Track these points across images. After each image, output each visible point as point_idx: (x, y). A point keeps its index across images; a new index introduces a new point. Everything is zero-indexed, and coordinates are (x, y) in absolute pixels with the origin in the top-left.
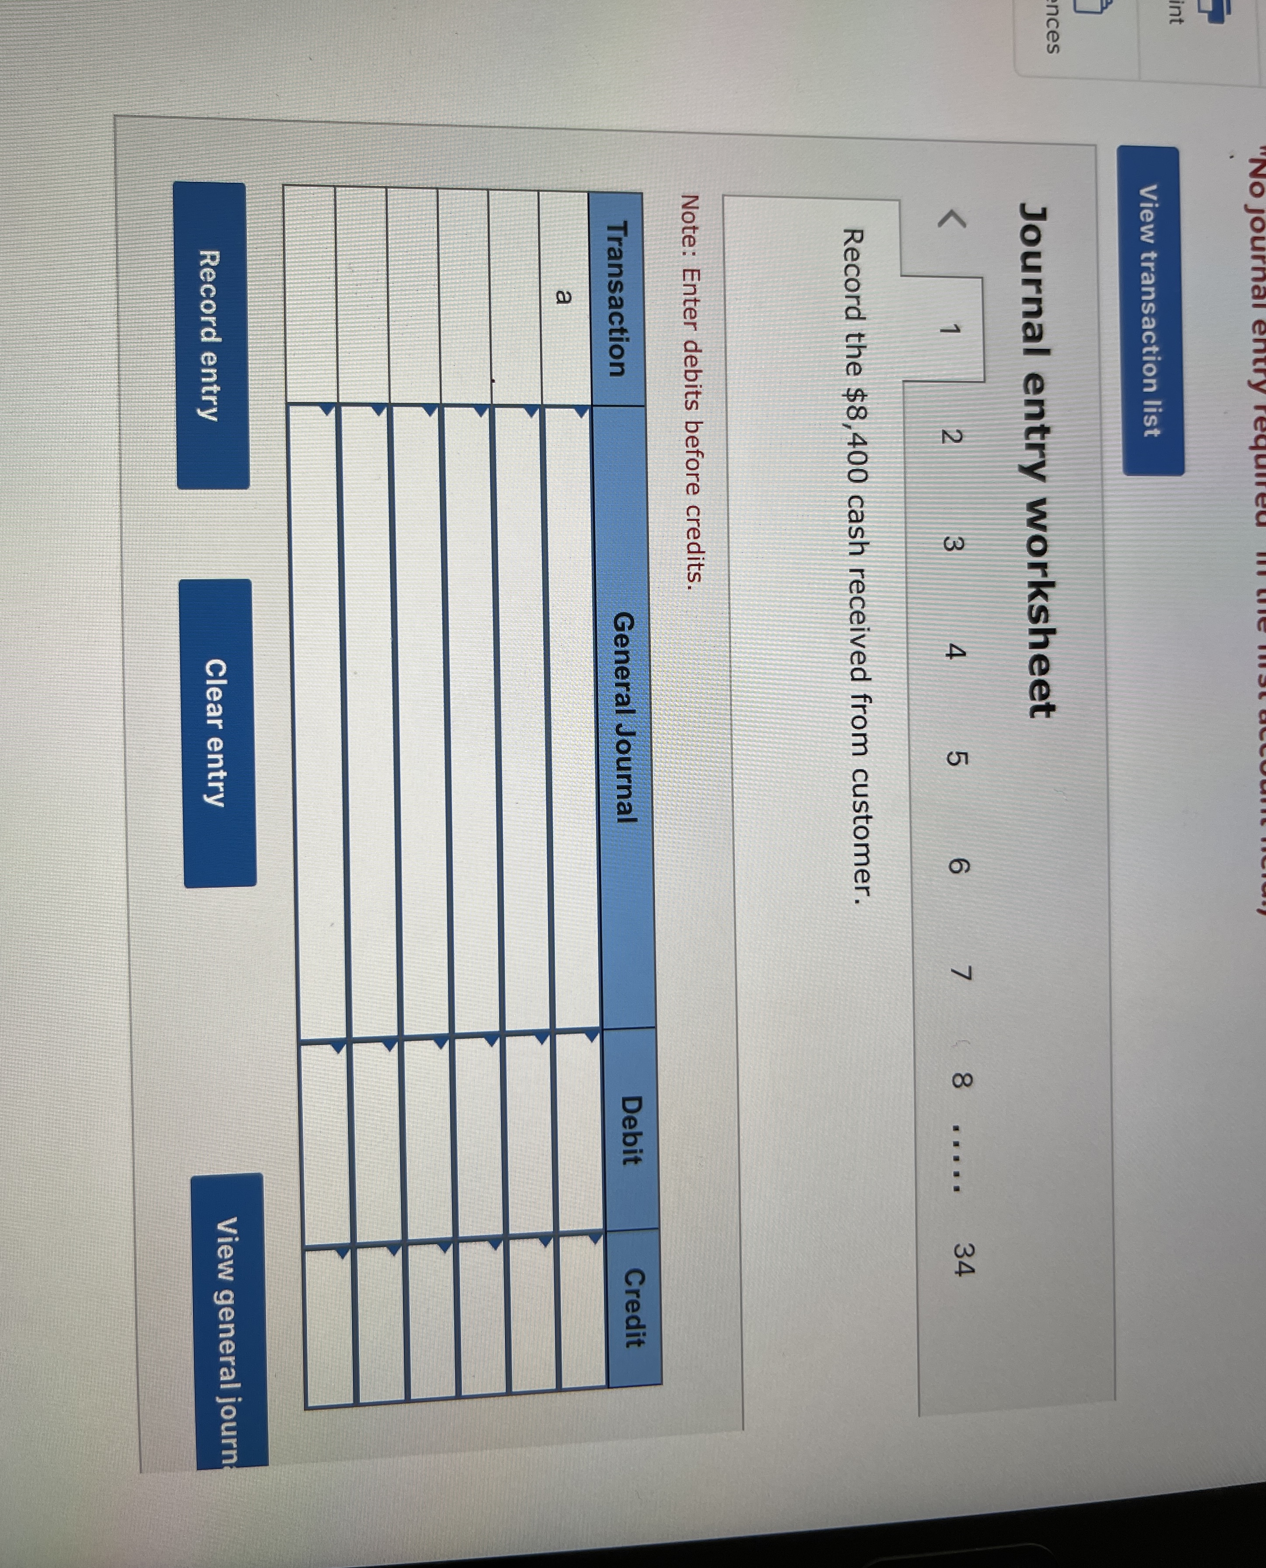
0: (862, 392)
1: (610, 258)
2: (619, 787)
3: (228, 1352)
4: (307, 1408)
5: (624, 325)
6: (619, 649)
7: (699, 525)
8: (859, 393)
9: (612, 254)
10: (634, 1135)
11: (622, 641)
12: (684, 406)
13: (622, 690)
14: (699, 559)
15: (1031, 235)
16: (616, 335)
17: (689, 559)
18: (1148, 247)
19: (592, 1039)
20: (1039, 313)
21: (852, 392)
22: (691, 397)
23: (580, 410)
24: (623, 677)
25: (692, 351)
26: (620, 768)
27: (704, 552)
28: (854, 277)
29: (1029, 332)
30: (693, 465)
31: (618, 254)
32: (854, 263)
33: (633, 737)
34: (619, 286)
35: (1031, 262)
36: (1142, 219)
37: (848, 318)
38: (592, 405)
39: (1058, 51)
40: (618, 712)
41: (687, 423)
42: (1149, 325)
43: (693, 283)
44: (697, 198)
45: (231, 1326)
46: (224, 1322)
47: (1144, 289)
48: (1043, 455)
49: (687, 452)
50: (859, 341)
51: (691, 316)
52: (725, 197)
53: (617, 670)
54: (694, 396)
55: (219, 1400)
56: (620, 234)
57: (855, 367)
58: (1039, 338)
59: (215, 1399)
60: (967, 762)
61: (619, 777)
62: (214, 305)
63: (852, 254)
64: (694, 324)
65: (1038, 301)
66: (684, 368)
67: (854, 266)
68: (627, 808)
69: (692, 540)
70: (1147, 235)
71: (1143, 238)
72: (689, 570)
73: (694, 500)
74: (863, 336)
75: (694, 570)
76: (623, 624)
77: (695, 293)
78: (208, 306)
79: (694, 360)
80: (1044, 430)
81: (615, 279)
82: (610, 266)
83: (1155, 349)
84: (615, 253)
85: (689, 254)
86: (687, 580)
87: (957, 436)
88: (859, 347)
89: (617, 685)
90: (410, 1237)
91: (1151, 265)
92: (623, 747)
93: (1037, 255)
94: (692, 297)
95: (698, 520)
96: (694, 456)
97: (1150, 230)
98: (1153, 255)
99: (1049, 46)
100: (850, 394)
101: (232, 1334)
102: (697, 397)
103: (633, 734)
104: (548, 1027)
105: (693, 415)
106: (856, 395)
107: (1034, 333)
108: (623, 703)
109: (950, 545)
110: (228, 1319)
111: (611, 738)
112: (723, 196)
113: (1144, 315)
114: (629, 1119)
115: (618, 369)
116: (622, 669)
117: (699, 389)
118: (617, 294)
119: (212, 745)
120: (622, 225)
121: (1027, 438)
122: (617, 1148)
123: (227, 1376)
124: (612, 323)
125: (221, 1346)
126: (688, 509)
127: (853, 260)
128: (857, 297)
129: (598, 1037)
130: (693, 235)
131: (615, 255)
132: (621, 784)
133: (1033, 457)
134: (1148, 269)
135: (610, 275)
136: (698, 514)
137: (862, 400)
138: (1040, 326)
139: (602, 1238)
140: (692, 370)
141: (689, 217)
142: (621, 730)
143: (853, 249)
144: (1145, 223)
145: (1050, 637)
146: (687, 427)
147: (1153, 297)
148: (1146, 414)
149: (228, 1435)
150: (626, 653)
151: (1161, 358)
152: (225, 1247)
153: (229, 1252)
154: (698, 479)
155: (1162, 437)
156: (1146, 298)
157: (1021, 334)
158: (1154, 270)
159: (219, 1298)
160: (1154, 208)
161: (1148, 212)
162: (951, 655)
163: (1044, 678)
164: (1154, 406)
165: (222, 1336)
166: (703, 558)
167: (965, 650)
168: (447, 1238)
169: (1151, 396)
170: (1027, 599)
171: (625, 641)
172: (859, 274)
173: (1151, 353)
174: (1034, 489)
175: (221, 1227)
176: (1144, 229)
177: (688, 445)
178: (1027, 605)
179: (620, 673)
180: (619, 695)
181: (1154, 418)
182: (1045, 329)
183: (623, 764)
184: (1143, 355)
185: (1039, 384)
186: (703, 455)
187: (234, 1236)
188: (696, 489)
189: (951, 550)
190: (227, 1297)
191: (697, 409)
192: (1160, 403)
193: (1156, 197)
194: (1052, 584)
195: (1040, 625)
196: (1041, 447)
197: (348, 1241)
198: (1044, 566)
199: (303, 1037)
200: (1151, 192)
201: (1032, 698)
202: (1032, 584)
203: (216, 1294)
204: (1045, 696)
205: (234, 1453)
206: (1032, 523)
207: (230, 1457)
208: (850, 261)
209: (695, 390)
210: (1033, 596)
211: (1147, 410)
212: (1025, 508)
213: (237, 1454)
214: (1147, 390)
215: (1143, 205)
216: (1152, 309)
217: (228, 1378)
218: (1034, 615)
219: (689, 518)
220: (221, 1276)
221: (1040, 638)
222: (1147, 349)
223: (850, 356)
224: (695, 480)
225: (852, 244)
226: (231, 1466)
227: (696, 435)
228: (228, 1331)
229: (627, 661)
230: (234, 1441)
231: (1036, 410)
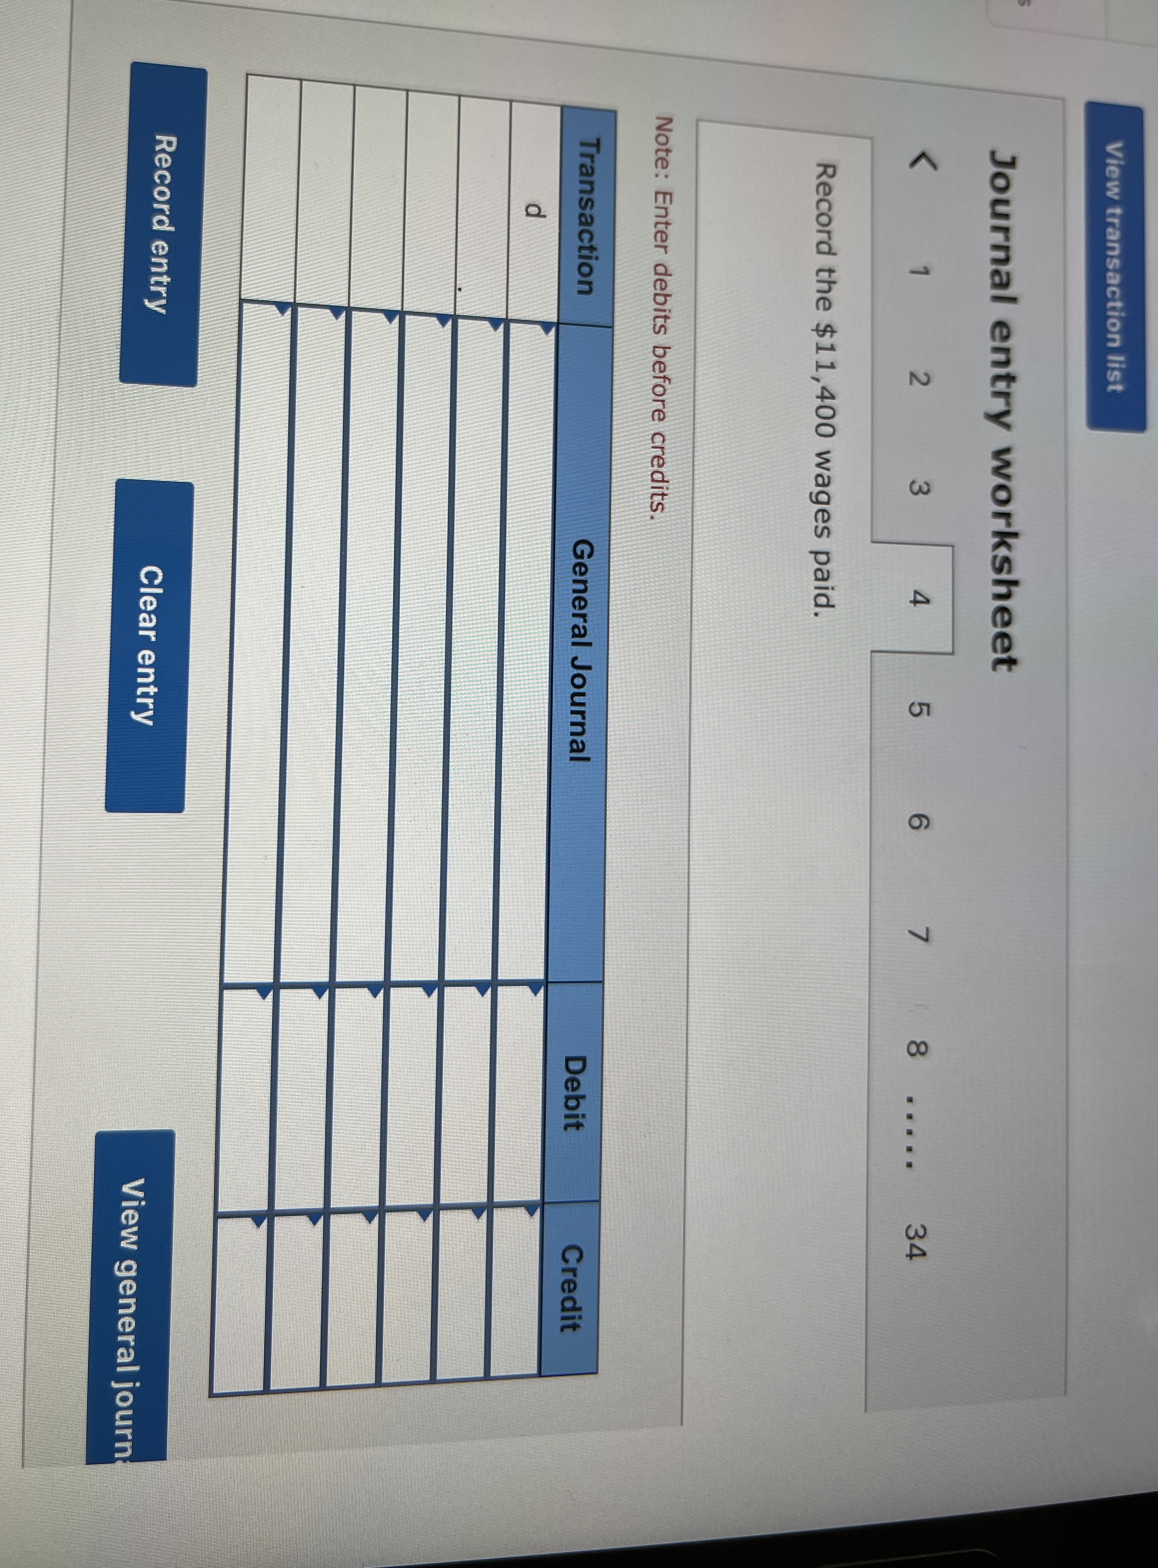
0: (831, 328)
1: (582, 174)
2: (573, 724)
3: (128, 1330)
4: (211, 1395)
5: (593, 243)
6: (578, 578)
7: (663, 454)
8: (829, 329)
9: (584, 170)
10: (577, 1098)
11: (580, 569)
12: (652, 331)
13: (579, 621)
14: (662, 488)
15: (1001, 182)
16: (584, 253)
17: (653, 488)
18: (1113, 203)
19: (535, 992)
20: (1006, 260)
21: (822, 327)
22: (660, 321)
23: (545, 326)
24: (581, 608)
25: (662, 274)
26: (574, 704)
27: (667, 482)
28: (826, 211)
29: (996, 280)
30: (659, 390)
31: (590, 171)
32: (826, 197)
33: (589, 671)
34: (590, 204)
35: (1001, 209)
36: (1107, 174)
37: (819, 252)
39: (1029, 4)
40: (573, 644)
41: (655, 347)
42: (1114, 279)
43: (664, 206)
44: (671, 120)
45: (132, 1301)
46: (125, 1297)
47: (1110, 244)
48: (1008, 404)
49: (655, 377)
50: (830, 276)
51: (661, 238)
52: (701, 123)
53: (575, 599)
54: (663, 320)
55: (114, 1385)
56: (591, 150)
57: (824, 302)
58: (1006, 285)
59: (110, 1384)
60: (928, 714)
61: (573, 712)
62: (168, 193)
63: (825, 189)
64: (665, 247)
65: (1006, 249)
66: (653, 292)
67: (825, 200)
68: (581, 746)
69: (656, 468)
70: (1113, 190)
71: (1109, 194)
72: (652, 497)
73: (658, 426)
74: (833, 271)
75: (657, 499)
77: (666, 215)
78: (161, 193)
79: (663, 283)
80: (1010, 378)
81: (585, 196)
82: (581, 182)
84: (586, 170)
85: (661, 176)
86: (649, 509)
87: (924, 379)
88: (829, 283)
89: (574, 615)
90: (333, 1205)
91: (1116, 221)
92: (579, 681)
93: (1006, 202)
94: (663, 220)
96: (660, 381)
97: (1115, 186)
98: (1118, 211)
100: (819, 329)
101: (132, 1310)
102: (665, 322)
103: (589, 668)
104: (489, 978)
105: (661, 340)
106: (825, 331)
107: (1001, 279)
108: (579, 635)
109: (916, 488)
110: (129, 1292)
111: (565, 672)
112: (697, 120)
113: (1107, 270)
114: (572, 1080)
115: (585, 288)
116: (580, 599)
117: (667, 313)
118: (587, 211)
119: (143, 657)
120: (595, 142)
121: (992, 384)
122: (558, 1112)
123: (124, 1357)
124: (581, 239)
125: (119, 1323)
126: (652, 439)
127: (825, 194)
128: (828, 232)
129: (542, 990)
130: (665, 157)
131: (586, 172)
132: (574, 720)
133: (999, 405)
134: (1112, 225)
135: (580, 191)
136: (664, 441)
137: (831, 336)
138: (1008, 274)
139: (539, 1210)
140: (662, 294)
141: (662, 139)
142: (576, 663)
143: (824, 184)
144: (1110, 180)
145: (1014, 589)
146: (654, 352)
147: (1116, 253)
148: (1108, 368)
149: (123, 1425)
150: (584, 582)
151: (1123, 314)
152: (130, 1212)
153: (133, 1218)
154: (664, 406)
155: (1123, 392)
156: (1110, 253)
157: (989, 281)
158: (1117, 226)
159: (119, 1269)
160: (1118, 166)
161: (1113, 168)
162: (915, 602)
163: (1006, 630)
164: (1116, 361)
165: (121, 1311)
166: (667, 488)
167: (928, 597)
168: (373, 1207)
169: (1114, 351)
170: (990, 548)
171: (583, 569)
172: (830, 209)
173: (1114, 309)
174: (999, 437)
175: (126, 1189)
176: (1109, 184)
177: (654, 370)
178: (990, 555)
179: (577, 603)
180: (575, 627)
181: (1116, 373)
182: (1012, 276)
183: (577, 699)
184: (1106, 310)
185: (1005, 332)
186: (670, 383)
187: (140, 1200)
188: (662, 416)
189: (916, 494)
190: (128, 1268)
191: (665, 333)
192: (1122, 358)
193: (1120, 155)
194: (1015, 535)
195: (1004, 576)
196: (1006, 395)
197: (265, 1208)
198: (1007, 516)
199: (227, 980)
200: (1118, 149)
201: (995, 650)
202: (997, 534)
203: (118, 1264)
204: (1007, 649)
205: (128, 1445)
206: (997, 471)
207: (124, 1450)
208: (821, 196)
209: (663, 314)
210: (997, 546)
211: (1110, 365)
212: (990, 455)
213: (132, 1447)
214: (1111, 345)
215: (1109, 161)
216: (1115, 264)
217: (126, 1360)
218: (997, 565)
219: (653, 445)
220: (123, 1244)
221: (1003, 590)
222: (1110, 304)
223: (819, 291)
224: (660, 407)
225: (824, 178)
226: (124, 1460)
227: (663, 360)
228: (128, 1306)
229: (585, 590)
230: (128, 1432)
231: (1002, 357)
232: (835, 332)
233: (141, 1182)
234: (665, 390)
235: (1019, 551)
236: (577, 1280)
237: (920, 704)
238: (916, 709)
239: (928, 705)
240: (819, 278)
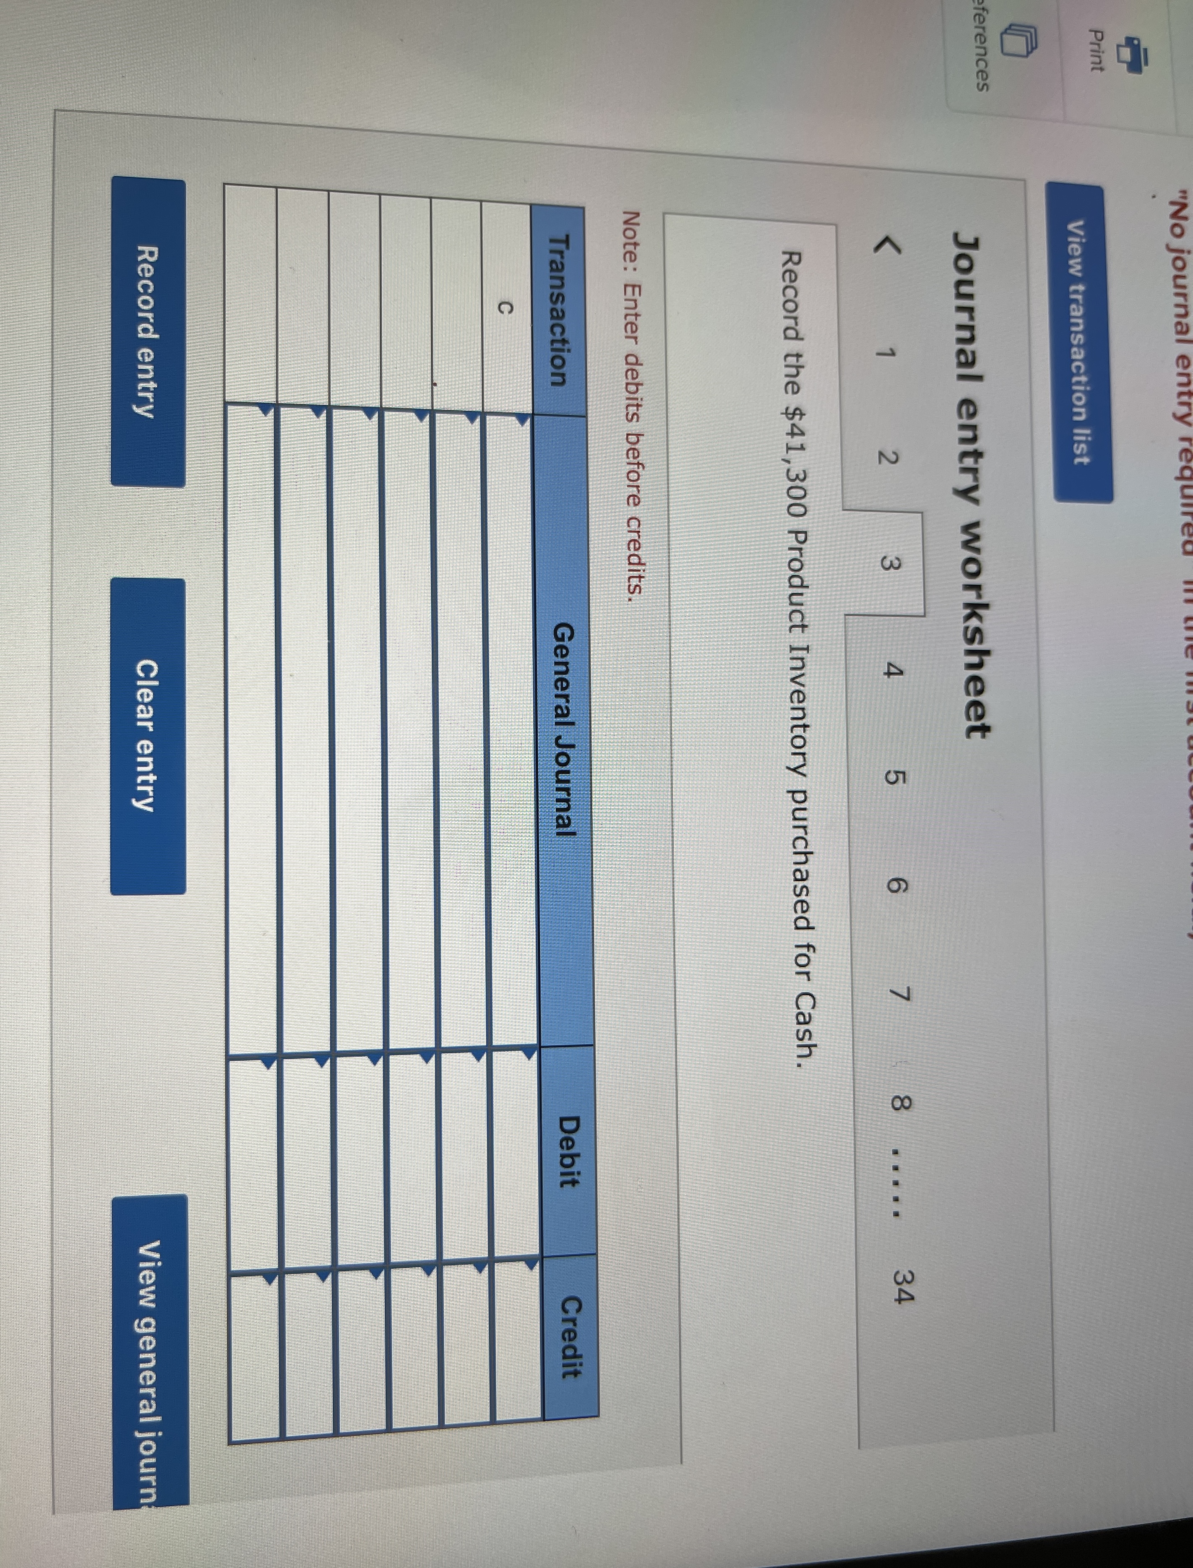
0: (800, 411)
1: (552, 270)
2: (558, 800)
3: (149, 1383)
4: (230, 1443)
5: (566, 336)
6: (560, 660)
7: (639, 537)
8: (798, 412)
9: (554, 266)
10: (572, 1156)
11: (562, 652)
12: (625, 419)
13: (562, 702)
14: (639, 571)
15: (964, 263)
16: (558, 346)
17: (630, 570)
18: (1075, 280)
19: (529, 1057)
20: (972, 339)
21: (791, 410)
23: (521, 418)
24: (563, 689)
25: (633, 364)
26: (559, 781)
27: (644, 564)
28: (792, 298)
29: (963, 358)
30: (633, 476)
31: (560, 266)
32: (792, 284)
33: (572, 750)
34: (561, 298)
35: (964, 289)
36: (1070, 252)
37: (786, 338)
38: (533, 414)
39: (987, 89)
40: (557, 724)
41: (628, 435)
42: (1078, 355)
43: (634, 298)
44: (638, 214)
45: (152, 1356)
46: (145, 1352)
47: (1073, 320)
48: (976, 479)
49: (629, 463)
50: (797, 361)
51: (632, 329)
52: (667, 216)
53: (558, 680)
54: (635, 408)
55: (138, 1435)
56: (562, 247)
57: (792, 385)
58: (972, 364)
59: (133, 1434)
60: (904, 782)
61: (558, 789)
62: (152, 302)
63: (791, 276)
64: (636, 338)
65: (971, 328)
66: (625, 381)
67: (792, 287)
68: (566, 821)
69: (632, 552)
70: (1076, 268)
71: (1072, 271)
72: (629, 581)
73: (633, 511)
74: (801, 356)
75: (635, 582)
76: (563, 634)
77: (636, 306)
78: (145, 302)
79: (635, 373)
80: (978, 455)
81: (556, 291)
82: (552, 278)
83: (1084, 379)
84: (557, 266)
85: (630, 269)
86: (627, 591)
87: (893, 458)
88: (798, 367)
89: (557, 696)
90: (340, 1263)
91: (1080, 297)
92: (563, 759)
93: (970, 283)
94: (633, 312)
95: (639, 532)
96: (634, 468)
97: (1078, 263)
98: (1081, 288)
99: (978, 84)
100: (788, 412)
101: (153, 1363)
102: (638, 410)
103: (573, 746)
104: (484, 1044)
105: (634, 427)
106: (794, 414)
107: (967, 358)
108: (562, 714)
109: (887, 563)
110: (149, 1348)
111: (550, 751)
112: (664, 214)
113: (1072, 346)
114: (567, 1139)
115: (559, 379)
116: (562, 680)
117: (639, 401)
118: (559, 306)
119: (142, 747)
120: (564, 238)
121: (961, 461)
122: (554, 1169)
123: (146, 1408)
124: (553, 333)
125: (141, 1376)
126: (628, 522)
127: (791, 281)
128: (795, 318)
129: (535, 1055)
130: (634, 250)
131: (556, 268)
132: (559, 797)
133: (967, 481)
134: (1076, 301)
135: (552, 287)
136: (639, 525)
137: (801, 419)
138: (973, 353)
139: (538, 1263)
140: (633, 382)
141: (630, 233)
142: (560, 742)
143: (791, 271)
144: (1073, 257)
145: (985, 658)
146: (627, 439)
147: (1081, 328)
148: (1075, 442)
149: (147, 1472)
150: (566, 664)
151: (1088, 388)
152: (147, 1272)
153: (150, 1277)
154: (639, 491)
155: (1089, 464)
156: (1073, 329)
157: (955, 361)
158: (1081, 302)
159: (139, 1327)
160: (1080, 243)
161: (1075, 246)
162: (889, 674)
163: (978, 698)
164: (1082, 434)
165: (142, 1366)
166: (644, 571)
167: (902, 669)
168: (378, 1264)
169: (1080, 424)
170: (962, 620)
171: (564, 652)
172: (796, 296)
173: (1079, 383)
174: (967, 512)
175: (142, 1251)
176: (1071, 262)
177: (628, 458)
178: (962, 626)
179: (559, 684)
180: (558, 707)
181: (1083, 446)
182: (977, 355)
183: (562, 777)
184: (1072, 384)
185: (971, 409)
186: (644, 467)
187: (156, 1261)
188: (637, 500)
189: (887, 569)
190: (148, 1325)
191: (638, 421)
192: (1088, 432)
193: (1082, 233)
194: (986, 606)
195: (975, 646)
196: (974, 471)
197: (276, 1266)
198: (978, 588)
199: (232, 1052)
200: (1077, 227)
201: (969, 718)
202: (967, 605)
203: (137, 1322)
204: (980, 717)
205: (152, 1491)
206: (966, 545)
207: (148, 1496)
208: (787, 283)
209: (635, 402)
210: (968, 618)
211: (1076, 438)
212: (959, 530)
213: (157, 1493)
214: (1076, 418)
215: (1070, 239)
216: (1080, 339)
217: (149, 1411)
218: (969, 636)
219: (629, 529)
220: (142, 1302)
221: (975, 659)
222: (1075, 379)
223: (787, 376)
224: (636, 493)
225: (790, 266)
226: (150, 1505)
227: (636, 447)
228: (148, 1361)
229: (566, 672)
230: (152, 1479)
231: (969, 434)
232: (804, 415)
233: (157, 1244)
234: (639, 475)
235: (990, 621)
236: (577, 1329)
237: (896, 772)
238: (892, 777)
239: (904, 773)
240: (786, 363)
